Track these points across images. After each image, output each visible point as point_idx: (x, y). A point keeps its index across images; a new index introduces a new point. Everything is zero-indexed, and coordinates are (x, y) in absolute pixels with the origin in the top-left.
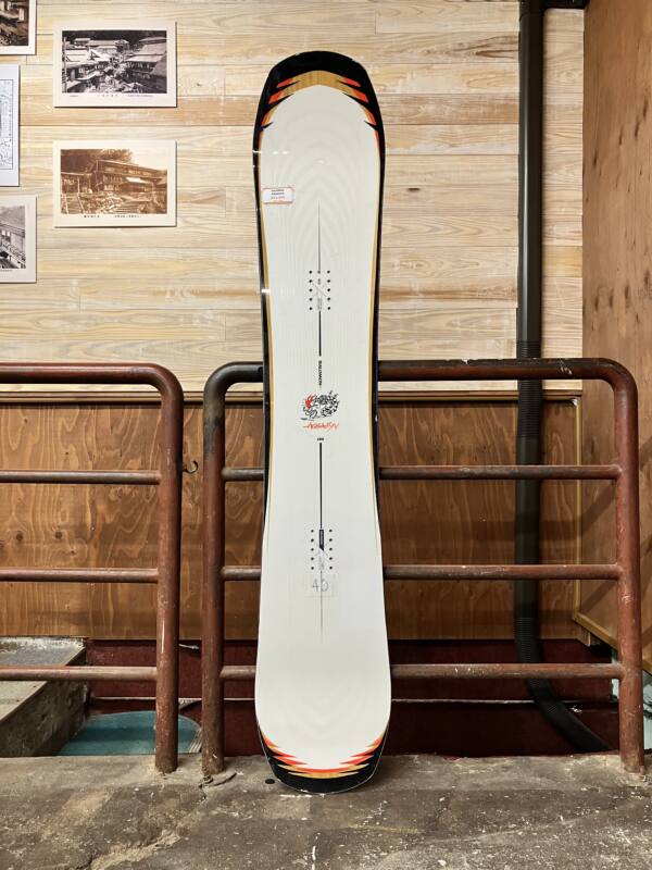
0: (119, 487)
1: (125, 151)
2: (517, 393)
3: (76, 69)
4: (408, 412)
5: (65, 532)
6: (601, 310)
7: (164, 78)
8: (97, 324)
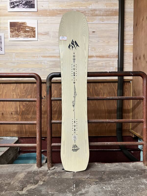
0: (26, 102)
1: (25, 22)
2: (118, 80)
3: (13, 2)
4: (92, 84)
5: (13, 113)
6: (137, 60)
7: (34, 5)
8: (19, 64)
